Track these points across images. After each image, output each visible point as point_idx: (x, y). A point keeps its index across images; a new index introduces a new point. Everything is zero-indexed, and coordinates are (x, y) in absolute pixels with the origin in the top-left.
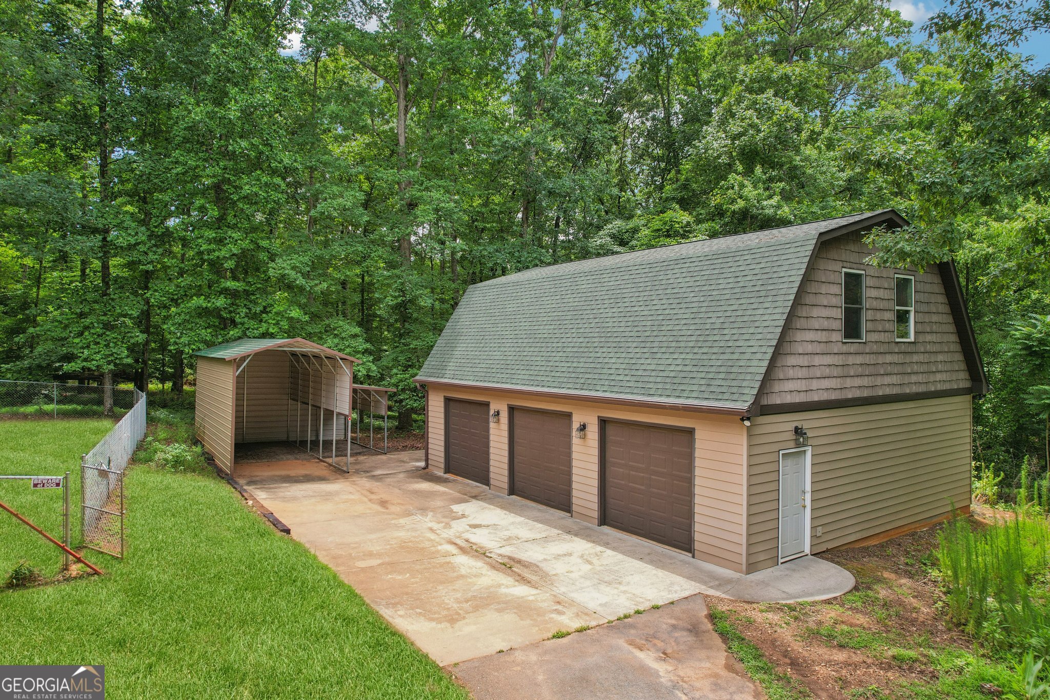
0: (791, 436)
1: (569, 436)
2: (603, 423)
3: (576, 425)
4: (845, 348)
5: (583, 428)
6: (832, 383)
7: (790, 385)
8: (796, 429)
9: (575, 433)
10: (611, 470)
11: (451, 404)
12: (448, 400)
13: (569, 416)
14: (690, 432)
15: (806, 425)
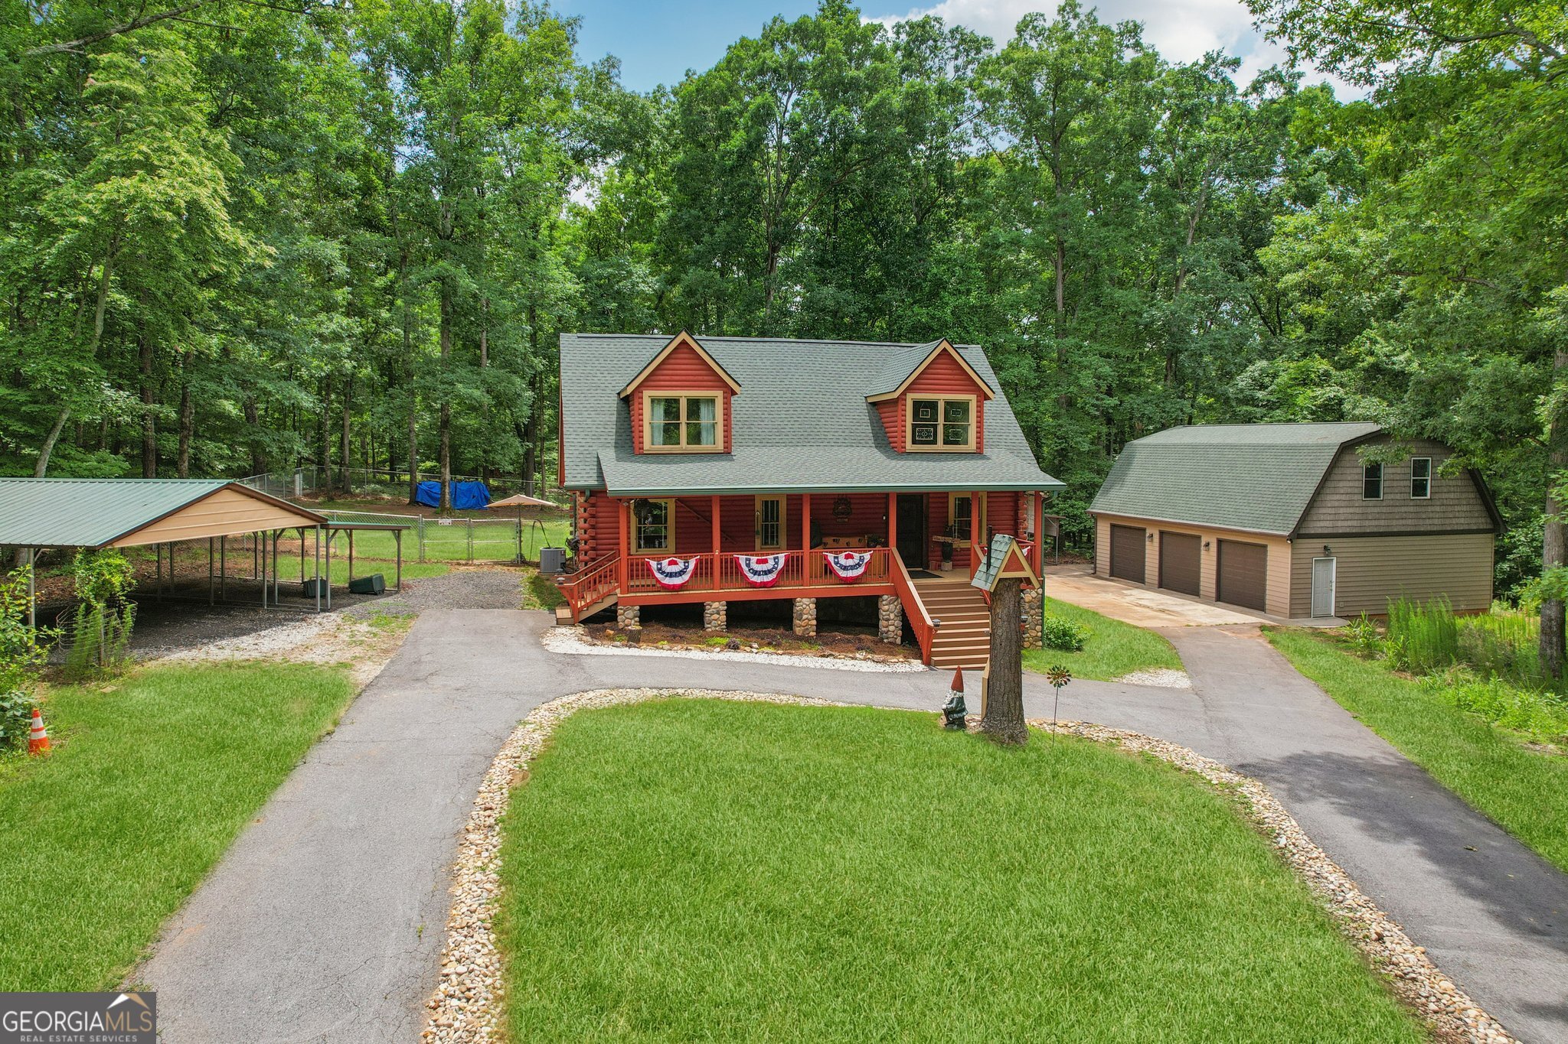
0: (1322, 550)
1: (1199, 550)
2: (1220, 542)
3: (1203, 543)
4: (1364, 504)
5: (1207, 545)
6: (1355, 523)
7: (1322, 524)
8: (1325, 547)
9: (1202, 548)
10: (1224, 569)
11: (1116, 529)
12: (1113, 526)
13: (1199, 537)
14: (1265, 547)
15: (1330, 546)
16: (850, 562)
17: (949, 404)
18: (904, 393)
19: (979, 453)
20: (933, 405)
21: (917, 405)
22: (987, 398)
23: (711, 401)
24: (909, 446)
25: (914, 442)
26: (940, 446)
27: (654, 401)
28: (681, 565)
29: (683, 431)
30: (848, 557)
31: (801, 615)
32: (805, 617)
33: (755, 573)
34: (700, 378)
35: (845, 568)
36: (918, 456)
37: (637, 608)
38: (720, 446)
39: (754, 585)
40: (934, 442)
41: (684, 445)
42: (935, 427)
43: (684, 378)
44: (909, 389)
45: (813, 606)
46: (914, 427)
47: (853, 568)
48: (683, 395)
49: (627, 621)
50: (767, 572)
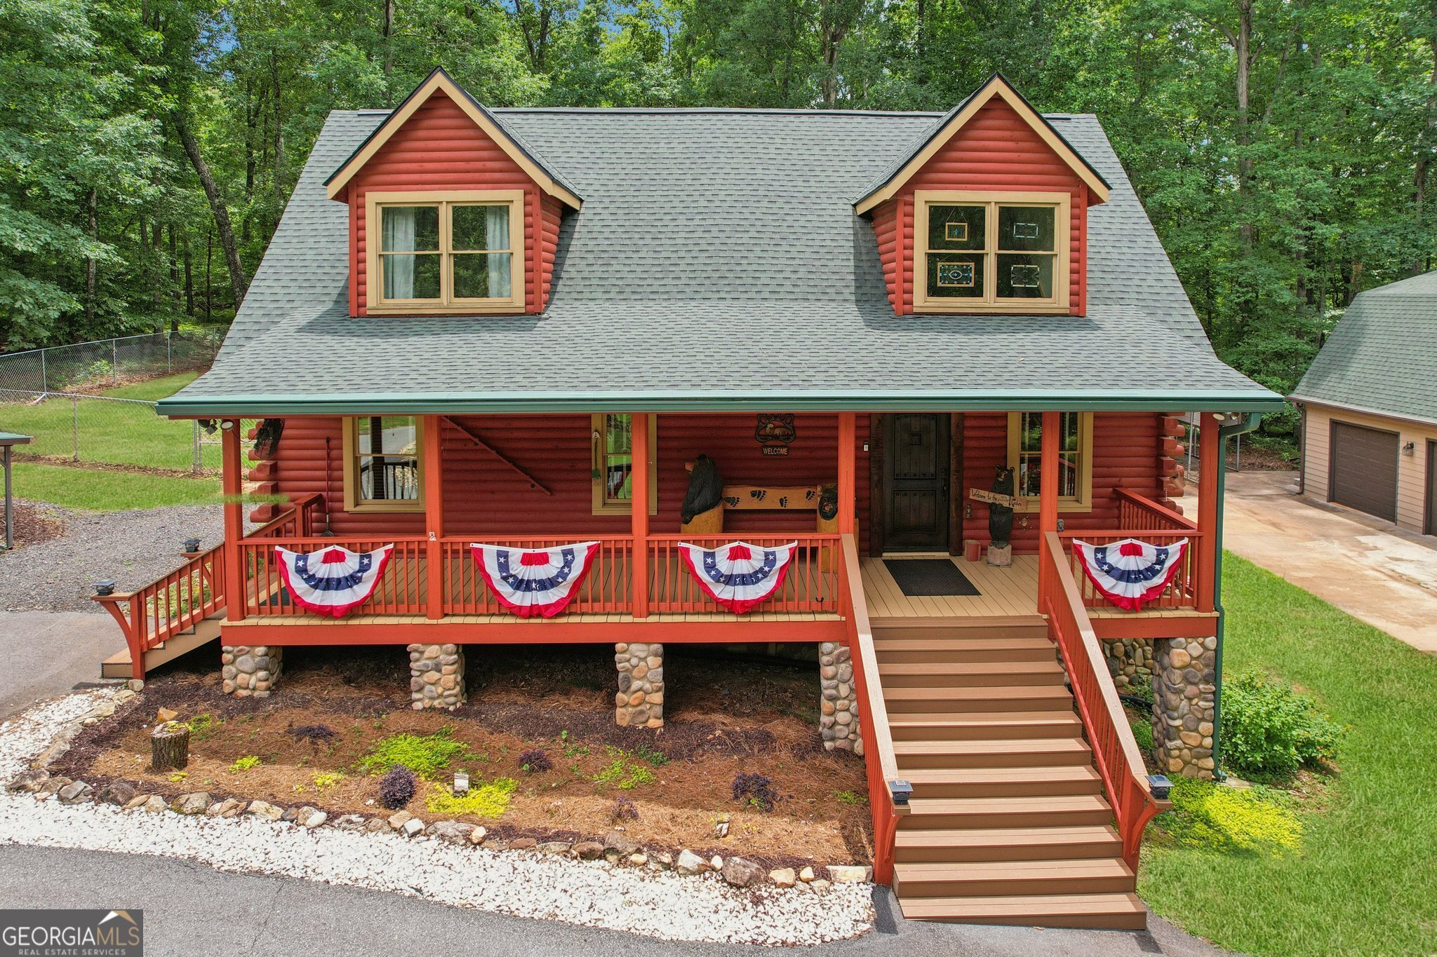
11: (1340, 429)
12: (1334, 424)
16: (742, 567)
17: (1009, 215)
18: (909, 188)
19: (1076, 314)
20: (974, 216)
21: (939, 215)
22: (1093, 199)
23: (502, 211)
24: (921, 299)
25: (933, 290)
26: (990, 300)
27: (390, 213)
28: (352, 563)
29: (447, 270)
30: (737, 554)
31: (628, 681)
32: (636, 684)
33: (522, 585)
34: (479, 165)
35: (730, 580)
36: (935, 322)
37: (261, 650)
38: (517, 299)
39: (516, 611)
40: (977, 291)
41: (447, 299)
42: (979, 260)
43: (445, 165)
44: (918, 181)
45: (655, 662)
46: (932, 259)
47: (746, 580)
48: (445, 199)
49: (242, 678)
50: (545, 585)
